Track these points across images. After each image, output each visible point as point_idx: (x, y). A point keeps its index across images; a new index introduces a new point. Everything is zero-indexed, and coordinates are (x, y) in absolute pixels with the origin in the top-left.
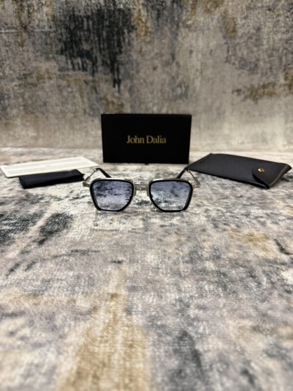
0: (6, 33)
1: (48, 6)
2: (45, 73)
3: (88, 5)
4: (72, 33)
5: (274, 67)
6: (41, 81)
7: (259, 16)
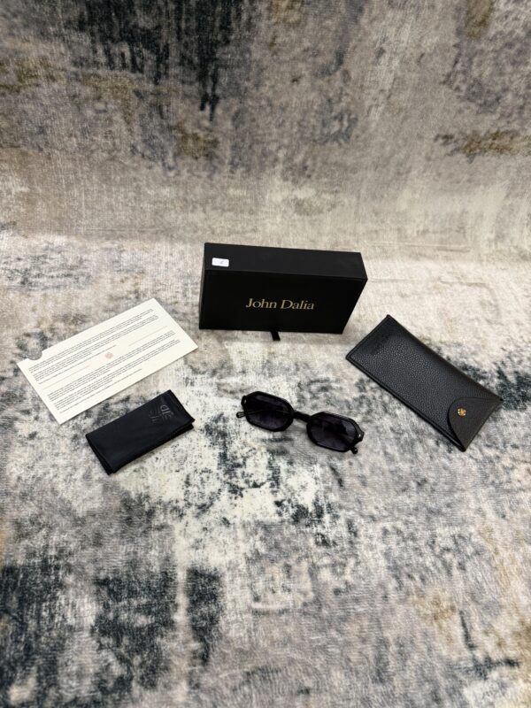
5: (528, 107)
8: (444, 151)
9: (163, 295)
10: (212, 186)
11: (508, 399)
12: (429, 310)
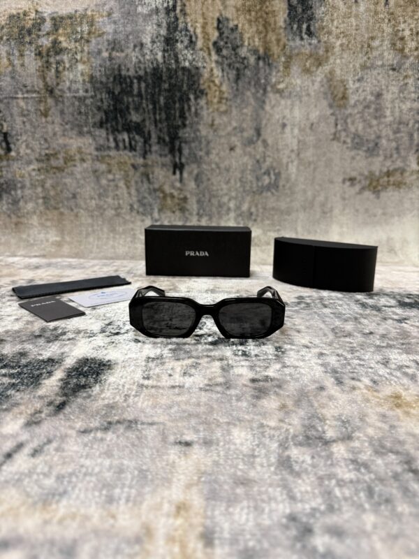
0: (24, 98)
1: (84, 63)
2: (76, 153)
3: (140, 62)
4: (116, 99)
5: (401, 147)
6: (69, 164)
7: (380, 78)
8: (353, 191)
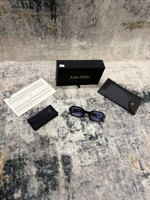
8: (123, 28)
9: (45, 77)
10: (56, 43)
11: (146, 99)
12: (122, 76)
